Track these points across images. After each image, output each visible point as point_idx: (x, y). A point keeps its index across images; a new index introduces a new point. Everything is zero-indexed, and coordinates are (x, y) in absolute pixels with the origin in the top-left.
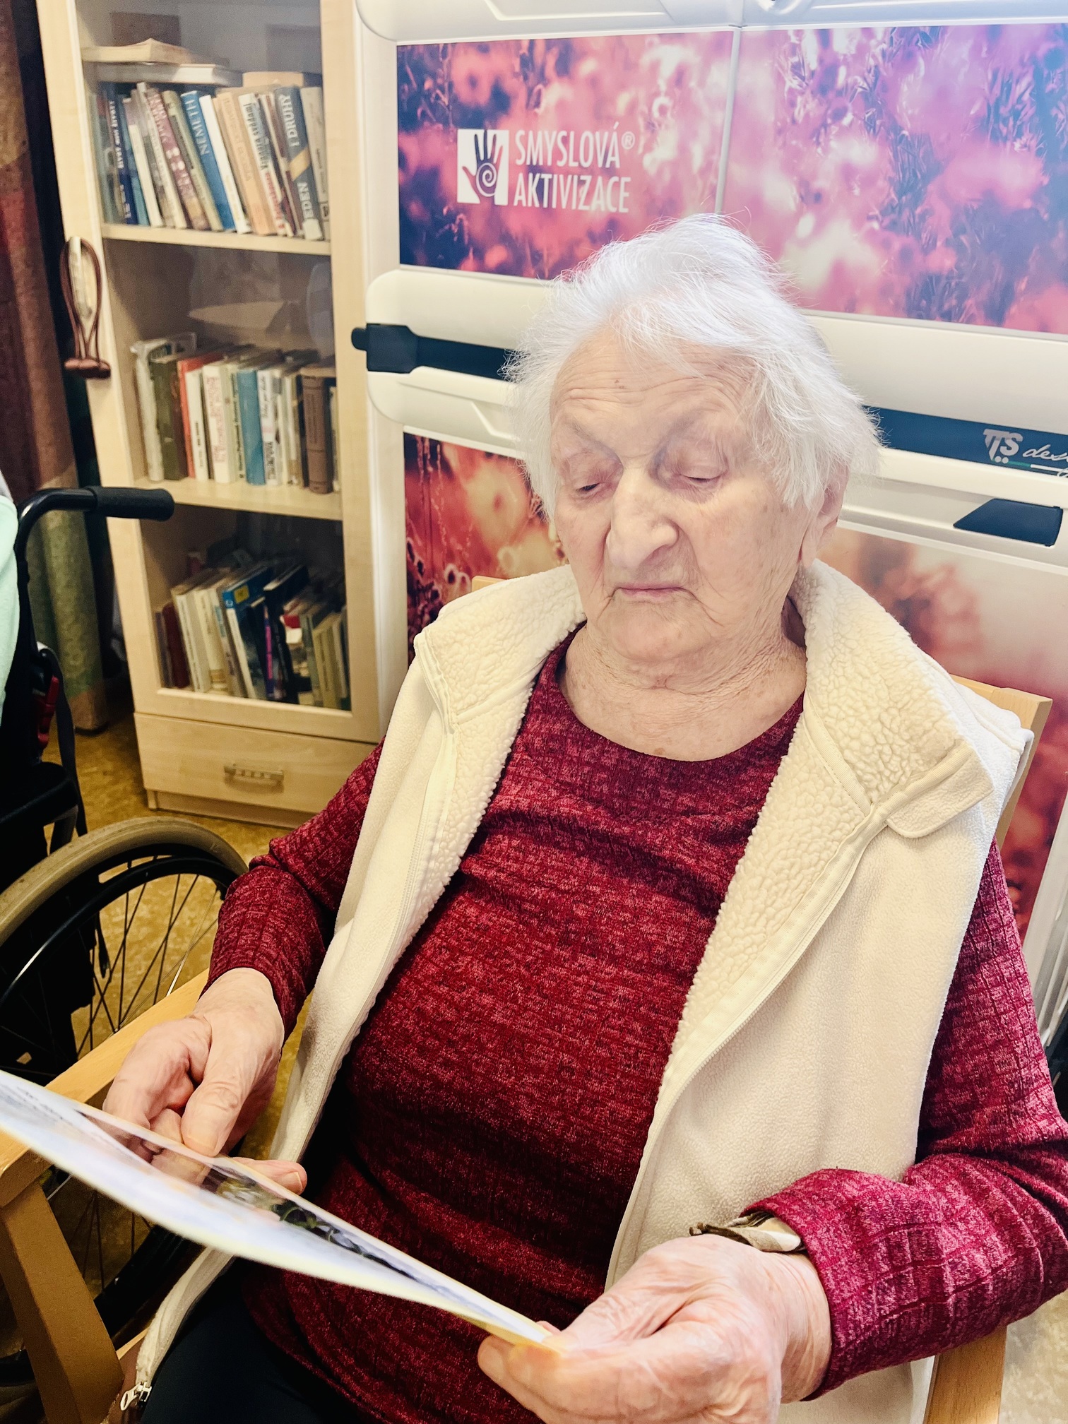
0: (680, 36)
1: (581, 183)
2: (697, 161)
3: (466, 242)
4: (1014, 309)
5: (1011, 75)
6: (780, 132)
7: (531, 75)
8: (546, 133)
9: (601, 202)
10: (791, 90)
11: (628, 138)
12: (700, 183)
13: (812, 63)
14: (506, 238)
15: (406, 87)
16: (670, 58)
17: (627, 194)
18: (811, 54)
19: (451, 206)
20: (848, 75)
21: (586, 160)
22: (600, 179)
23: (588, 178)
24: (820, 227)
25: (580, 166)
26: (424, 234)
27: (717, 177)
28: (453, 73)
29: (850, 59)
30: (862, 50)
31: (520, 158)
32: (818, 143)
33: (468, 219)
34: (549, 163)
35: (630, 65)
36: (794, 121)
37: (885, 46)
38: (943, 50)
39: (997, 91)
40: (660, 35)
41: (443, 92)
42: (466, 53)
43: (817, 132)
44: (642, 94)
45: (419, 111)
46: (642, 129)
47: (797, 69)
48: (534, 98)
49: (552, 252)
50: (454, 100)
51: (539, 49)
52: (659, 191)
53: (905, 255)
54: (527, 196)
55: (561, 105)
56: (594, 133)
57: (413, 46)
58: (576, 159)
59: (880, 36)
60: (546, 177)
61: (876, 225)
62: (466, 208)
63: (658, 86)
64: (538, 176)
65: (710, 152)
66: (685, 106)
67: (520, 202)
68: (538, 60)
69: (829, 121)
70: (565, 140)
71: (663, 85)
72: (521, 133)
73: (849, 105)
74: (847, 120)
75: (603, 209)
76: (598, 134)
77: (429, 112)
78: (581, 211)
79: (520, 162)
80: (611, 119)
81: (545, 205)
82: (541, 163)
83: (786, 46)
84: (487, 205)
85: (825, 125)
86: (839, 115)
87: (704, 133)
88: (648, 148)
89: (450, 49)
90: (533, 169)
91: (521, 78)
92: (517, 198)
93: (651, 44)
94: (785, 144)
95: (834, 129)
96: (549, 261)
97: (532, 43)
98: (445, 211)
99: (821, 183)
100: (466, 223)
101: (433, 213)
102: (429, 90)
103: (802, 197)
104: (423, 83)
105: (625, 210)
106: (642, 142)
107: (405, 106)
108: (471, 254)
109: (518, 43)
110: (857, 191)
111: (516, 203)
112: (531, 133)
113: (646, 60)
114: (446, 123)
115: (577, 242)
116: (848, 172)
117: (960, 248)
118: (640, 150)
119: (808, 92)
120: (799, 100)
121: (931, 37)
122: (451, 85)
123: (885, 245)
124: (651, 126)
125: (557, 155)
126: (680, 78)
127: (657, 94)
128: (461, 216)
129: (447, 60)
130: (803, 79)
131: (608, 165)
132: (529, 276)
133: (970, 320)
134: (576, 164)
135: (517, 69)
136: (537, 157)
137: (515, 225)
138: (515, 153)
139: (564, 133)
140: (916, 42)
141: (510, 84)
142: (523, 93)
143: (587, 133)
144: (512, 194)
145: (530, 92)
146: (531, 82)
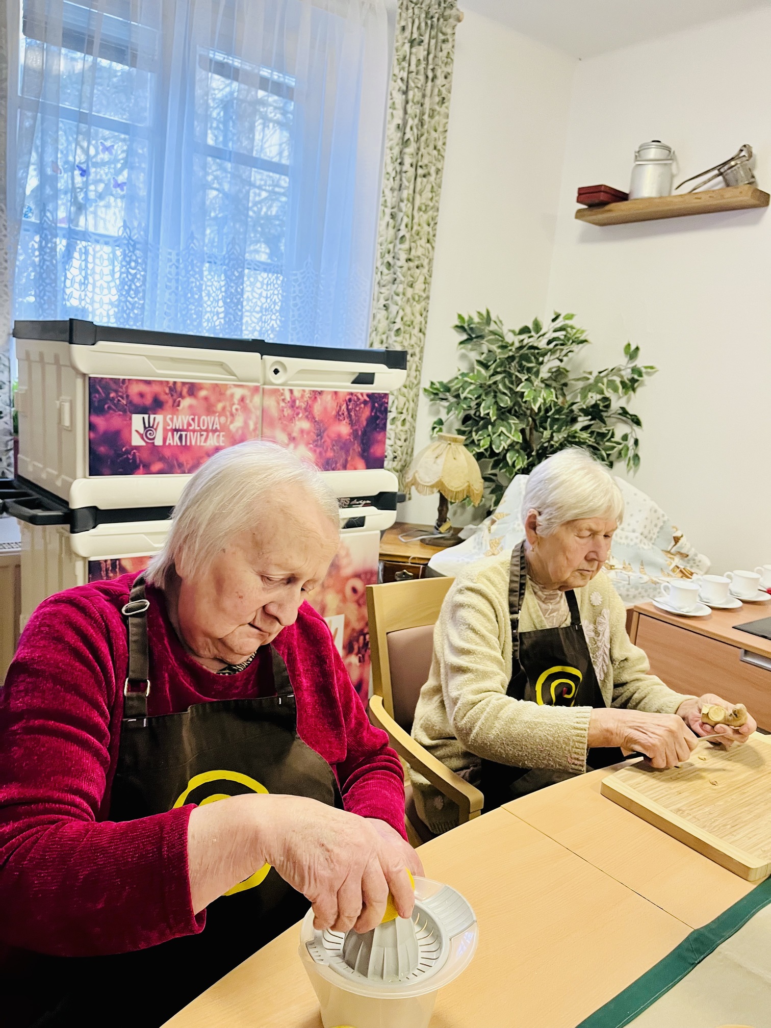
0: (243, 385)
1: (201, 435)
2: (252, 426)
3: (138, 462)
4: (348, 466)
5: (341, 404)
6: (280, 419)
7: (175, 394)
8: (183, 417)
9: (212, 442)
10: (282, 407)
11: (223, 419)
12: (252, 432)
13: (288, 398)
14: (162, 459)
15: (97, 395)
16: (238, 393)
17: (223, 439)
18: (288, 396)
19: (128, 447)
20: (299, 403)
21: (204, 427)
22: (210, 434)
23: (205, 433)
24: (295, 447)
25: (201, 428)
26: (109, 461)
28: (129, 391)
29: (299, 399)
30: (302, 396)
31: (169, 425)
32: (292, 422)
33: (139, 452)
35: (222, 394)
36: (284, 416)
37: (309, 395)
38: (324, 396)
39: (338, 408)
40: (235, 385)
41: (123, 398)
42: (137, 383)
43: (291, 419)
44: (228, 404)
45: (106, 406)
46: (229, 416)
47: (283, 400)
48: (177, 403)
49: (187, 463)
50: (130, 402)
51: (179, 385)
52: (237, 435)
53: (320, 453)
54: (173, 440)
55: (191, 407)
56: (207, 415)
57: (102, 378)
58: (199, 426)
59: (307, 392)
60: (184, 433)
61: (311, 446)
62: (137, 448)
63: (234, 402)
64: (179, 433)
65: (256, 424)
66: (245, 409)
67: (170, 444)
68: (178, 389)
70: (193, 420)
71: (236, 402)
72: (169, 416)
73: (300, 412)
74: (300, 415)
75: (212, 444)
76: (209, 417)
77: (113, 407)
78: (202, 446)
79: (169, 428)
81: (184, 443)
82: (181, 428)
83: (279, 393)
84: (150, 446)
85: (294, 417)
86: (298, 414)
88: (232, 422)
89: (127, 381)
90: (177, 430)
91: (170, 395)
92: (168, 442)
93: (231, 387)
94: (282, 422)
95: (297, 418)
96: (186, 468)
97: (175, 383)
99: (295, 434)
100: (137, 454)
101: (115, 451)
102: (113, 397)
103: (289, 439)
104: (109, 394)
106: (229, 420)
108: (141, 467)
109: (167, 382)
110: (305, 436)
113: (229, 392)
114: (125, 411)
115: (202, 456)
116: (302, 431)
117: (334, 450)
118: (228, 423)
119: (288, 408)
120: (285, 410)
121: (321, 393)
122: (128, 396)
123: (315, 451)
124: (232, 415)
125: (189, 425)
126: (242, 399)
127: (234, 404)
128: (135, 451)
129: (125, 386)
130: (286, 403)
131: (214, 428)
132: (177, 473)
133: (339, 470)
134: (198, 428)
135: (167, 390)
136: (178, 425)
137: (167, 453)
138: (166, 423)
139: (192, 417)
140: (316, 394)
141: (163, 397)
142: (170, 402)
143: (203, 417)
144: (165, 440)
145: (174, 401)
146: (175, 397)
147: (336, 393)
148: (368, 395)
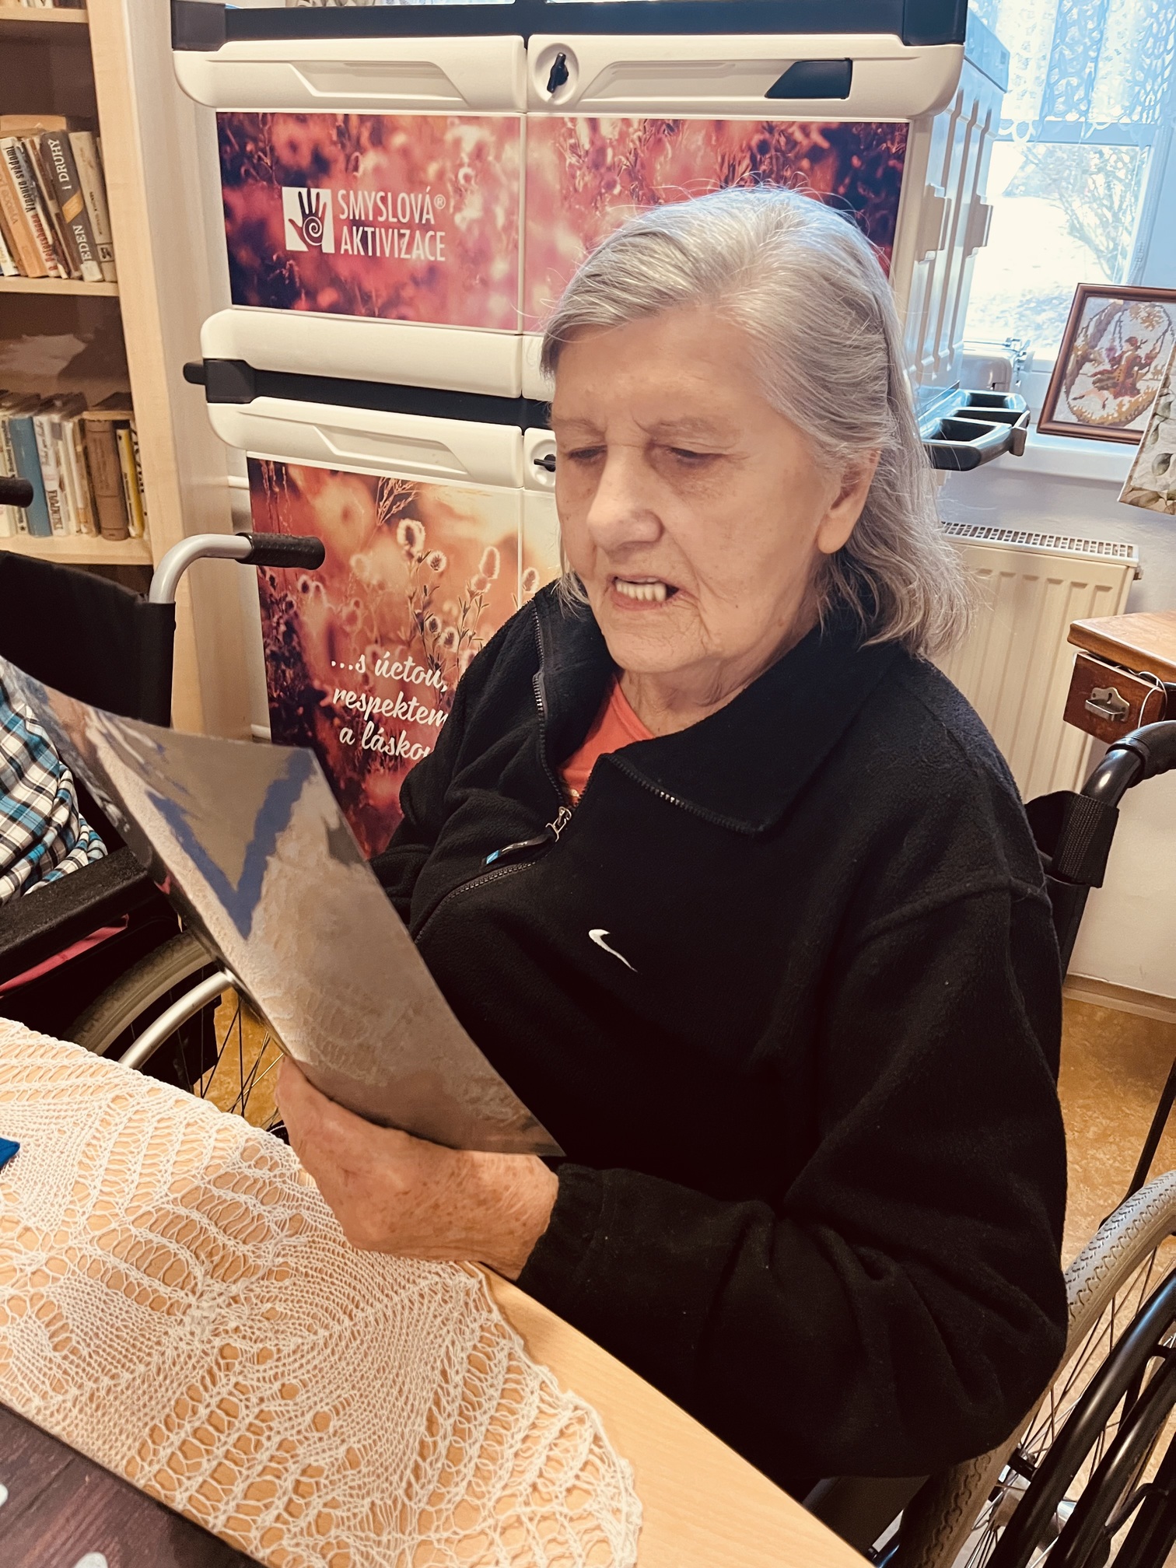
0: (477, 118)
1: (401, 236)
2: (500, 220)
3: (298, 284)
5: (734, 159)
6: (566, 198)
7: (348, 144)
8: (366, 193)
9: (421, 252)
10: (571, 165)
11: (440, 200)
12: (504, 237)
13: (585, 143)
14: (335, 282)
15: (228, 149)
16: (470, 136)
17: (443, 246)
18: (584, 137)
19: (280, 253)
20: (614, 156)
21: (404, 217)
22: (418, 233)
23: (407, 232)
25: (399, 220)
26: (256, 278)
27: (517, 233)
28: (274, 138)
29: (615, 143)
30: (623, 137)
31: (343, 212)
32: (597, 208)
33: (298, 265)
34: (371, 218)
35: (437, 140)
36: (576, 190)
37: (640, 133)
38: (683, 137)
39: (725, 170)
40: (460, 117)
41: (265, 153)
42: (285, 122)
43: (594, 199)
44: (448, 165)
45: (243, 170)
46: (451, 193)
47: (574, 148)
48: (352, 162)
49: (381, 295)
50: (276, 161)
51: (354, 122)
52: (470, 244)
54: (352, 245)
55: (377, 170)
56: (409, 195)
57: (233, 114)
58: (395, 215)
59: (636, 125)
60: (369, 230)
62: (295, 255)
63: (461, 159)
64: (361, 229)
65: (510, 213)
66: (486, 176)
67: (346, 251)
68: (354, 132)
69: (603, 191)
70: (384, 200)
71: (466, 160)
72: (342, 192)
73: (618, 179)
74: (617, 190)
75: (422, 258)
76: (412, 196)
77: (252, 170)
78: (403, 259)
79: (343, 217)
80: (423, 184)
81: (370, 254)
82: (363, 218)
83: (563, 130)
84: (315, 253)
85: (601, 194)
86: (610, 186)
87: (504, 198)
88: (458, 209)
89: (269, 117)
90: (356, 223)
91: (339, 146)
92: (343, 247)
93: (453, 124)
94: (570, 206)
95: (608, 197)
96: (377, 302)
97: (346, 116)
98: (275, 257)
100: (296, 269)
101: (263, 259)
102: (251, 152)
104: (245, 146)
105: (443, 259)
106: (452, 203)
107: (228, 165)
108: (303, 295)
109: (334, 115)
111: (342, 252)
112: (352, 193)
113: (449, 137)
114: (270, 180)
115: (403, 285)
118: (451, 210)
119: (585, 168)
120: (578, 173)
121: (674, 127)
122: (272, 149)
124: (459, 191)
125: (377, 212)
126: (479, 152)
127: (461, 165)
128: (291, 262)
129: (267, 128)
130: (580, 157)
131: (424, 222)
132: (361, 315)
134: (395, 220)
135: (335, 138)
136: (359, 213)
137: (343, 270)
138: (337, 208)
139: (382, 193)
140: (663, 130)
141: (331, 151)
142: (342, 159)
143: (403, 195)
144: (338, 244)
145: (348, 158)
146: (348, 150)
147: (719, 125)
148: (826, 131)
